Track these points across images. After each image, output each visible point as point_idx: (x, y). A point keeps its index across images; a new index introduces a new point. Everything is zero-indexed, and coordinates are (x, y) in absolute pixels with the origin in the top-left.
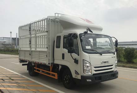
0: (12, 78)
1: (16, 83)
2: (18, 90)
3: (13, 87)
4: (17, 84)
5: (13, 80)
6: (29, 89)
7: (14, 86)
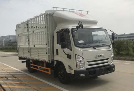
0: (15, 76)
1: (19, 80)
2: (20, 88)
3: (15, 85)
4: (19, 82)
5: (16, 78)
6: (30, 86)
7: (16, 83)
